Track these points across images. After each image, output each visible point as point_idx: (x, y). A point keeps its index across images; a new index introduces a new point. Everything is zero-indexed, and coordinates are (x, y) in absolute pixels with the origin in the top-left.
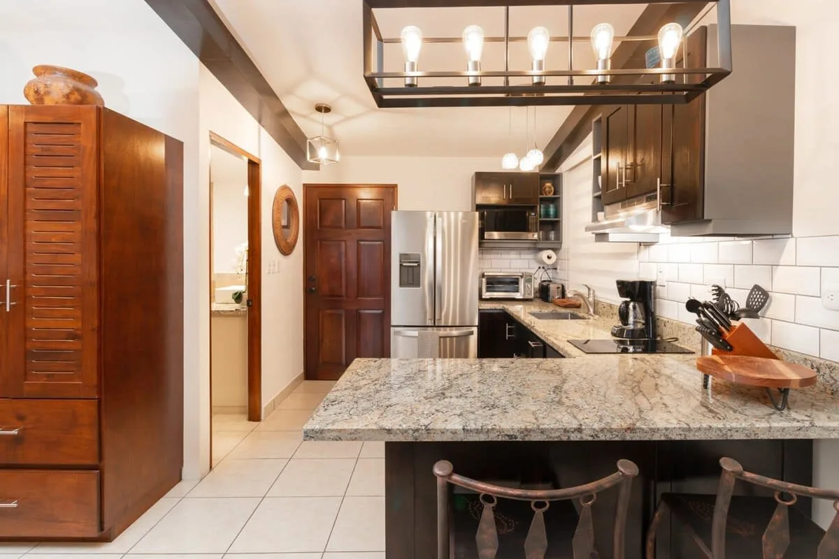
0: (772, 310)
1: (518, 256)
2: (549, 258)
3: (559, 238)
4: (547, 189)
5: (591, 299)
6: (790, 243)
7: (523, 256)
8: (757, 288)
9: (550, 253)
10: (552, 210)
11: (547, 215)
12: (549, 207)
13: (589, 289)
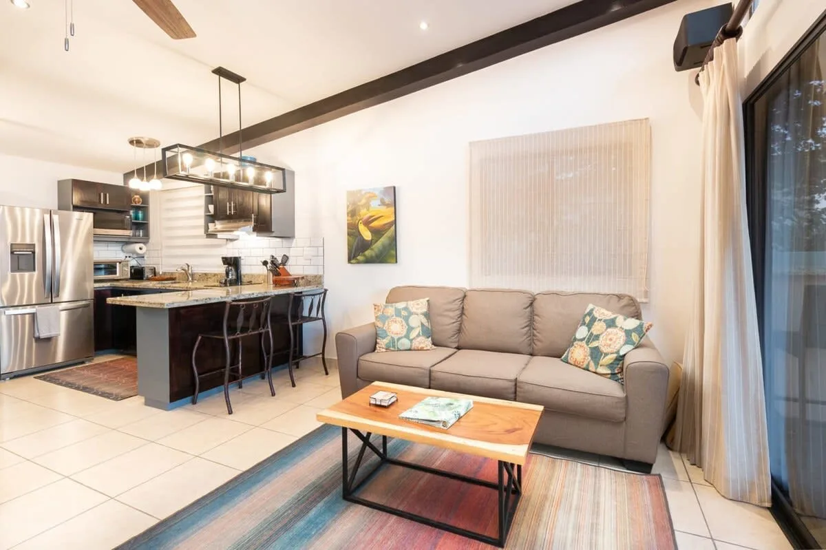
0: (290, 262)
1: (106, 248)
2: (141, 249)
3: (147, 235)
4: (137, 200)
5: (190, 272)
6: (295, 240)
7: (109, 248)
8: (285, 255)
9: (141, 245)
10: (140, 215)
11: (137, 218)
12: (138, 213)
13: (188, 266)
